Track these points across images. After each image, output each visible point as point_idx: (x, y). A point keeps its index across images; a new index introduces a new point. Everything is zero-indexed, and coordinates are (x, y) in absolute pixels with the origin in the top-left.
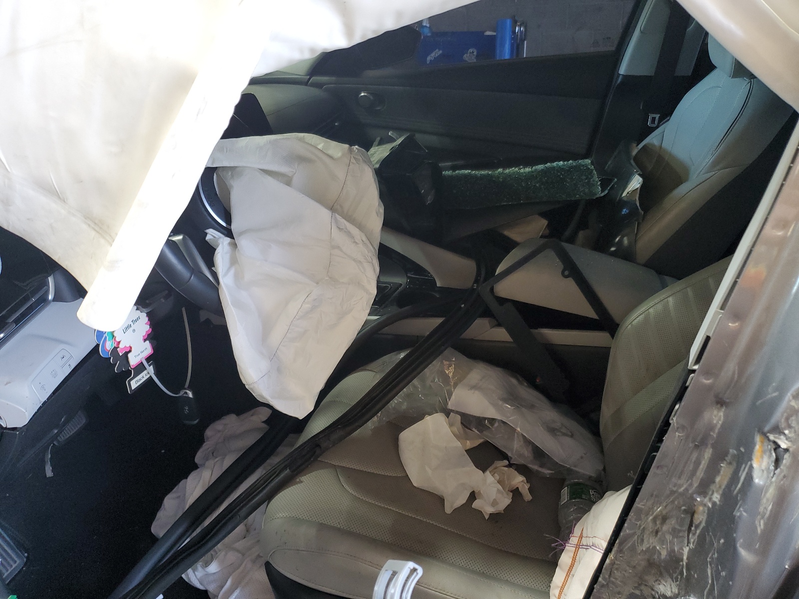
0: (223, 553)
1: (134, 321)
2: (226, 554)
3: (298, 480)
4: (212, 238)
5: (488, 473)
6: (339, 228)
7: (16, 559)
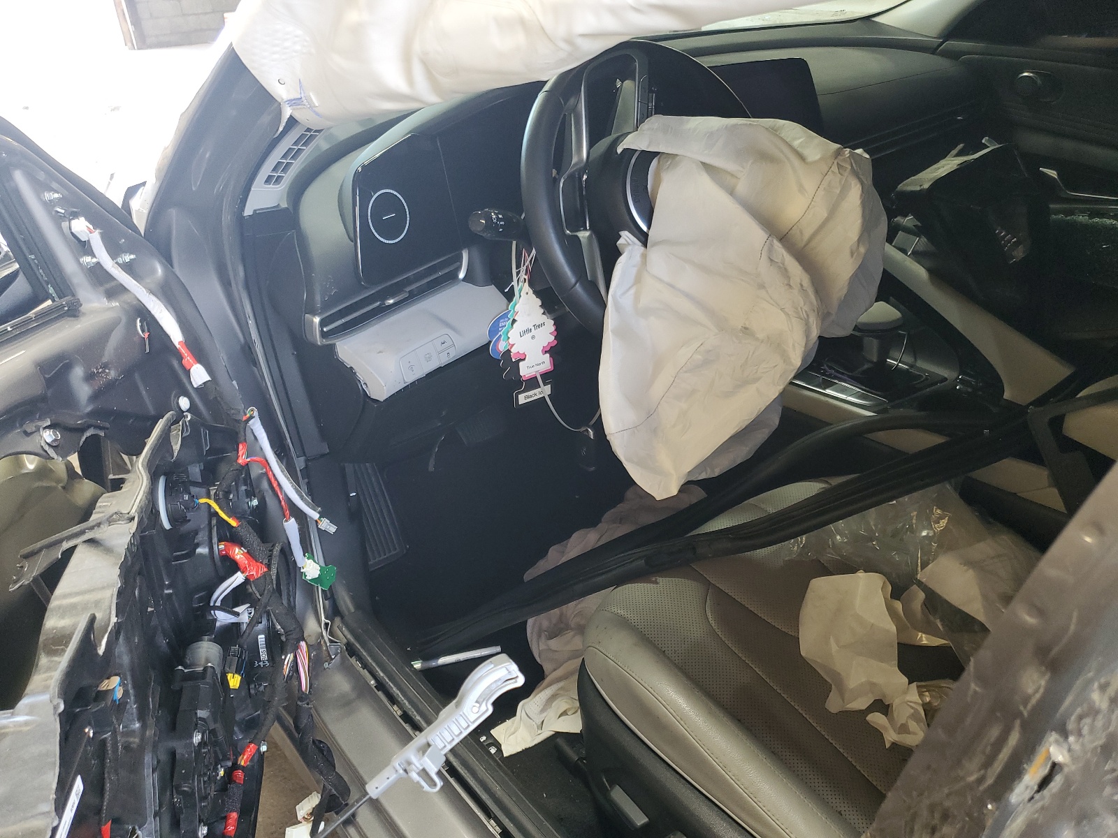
0: (572, 633)
1: (537, 326)
2: (574, 636)
3: (654, 579)
4: (626, 243)
5: (914, 685)
6: (771, 260)
7: (397, 548)
